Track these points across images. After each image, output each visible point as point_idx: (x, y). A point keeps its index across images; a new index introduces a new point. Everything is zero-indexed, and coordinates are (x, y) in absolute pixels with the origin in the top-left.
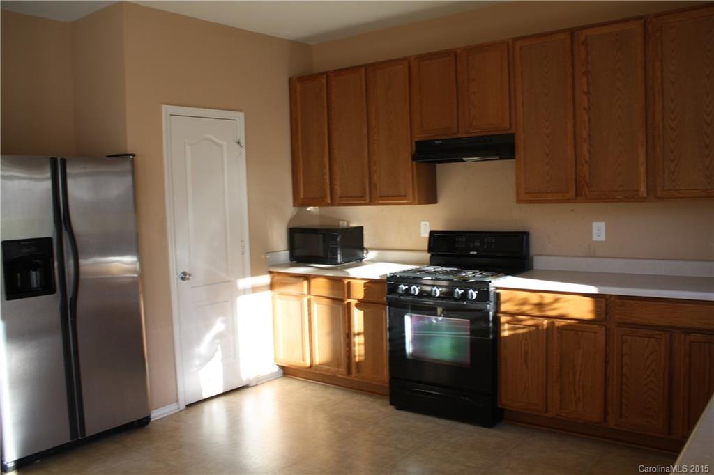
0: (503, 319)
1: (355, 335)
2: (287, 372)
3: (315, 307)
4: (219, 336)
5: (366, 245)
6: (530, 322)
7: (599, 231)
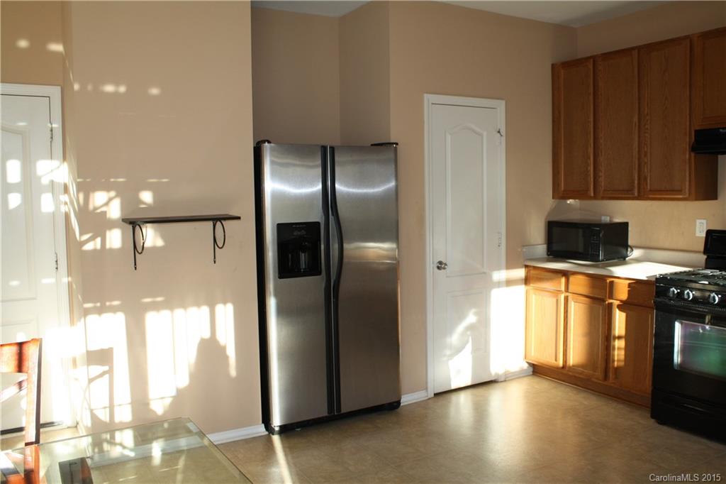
1: (615, 338)
2: (537, 370)
3: (572, 305)
4: (471, 327)
5: (630, 243)
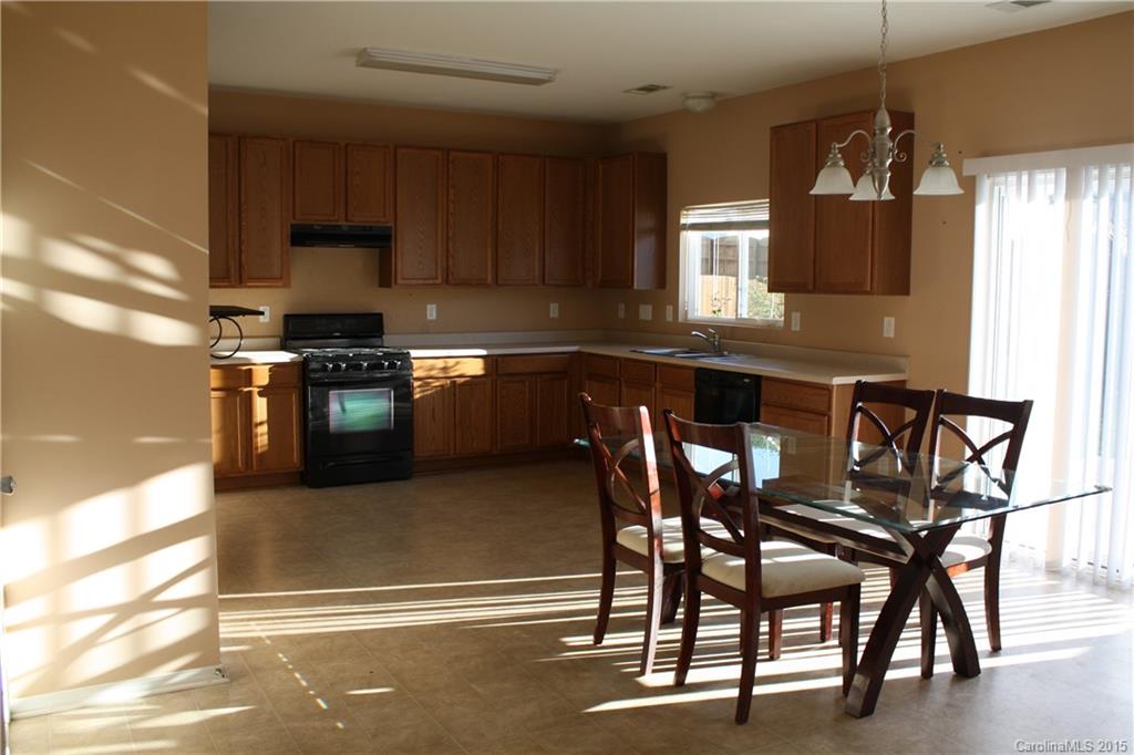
0: (416, 384)
1: (256, 425)
6: (437, 384)
7: (432, 312)
